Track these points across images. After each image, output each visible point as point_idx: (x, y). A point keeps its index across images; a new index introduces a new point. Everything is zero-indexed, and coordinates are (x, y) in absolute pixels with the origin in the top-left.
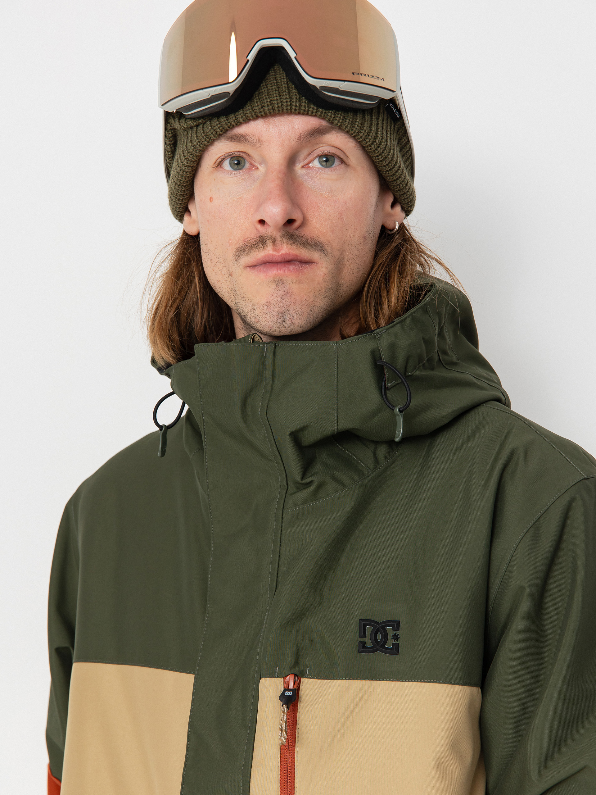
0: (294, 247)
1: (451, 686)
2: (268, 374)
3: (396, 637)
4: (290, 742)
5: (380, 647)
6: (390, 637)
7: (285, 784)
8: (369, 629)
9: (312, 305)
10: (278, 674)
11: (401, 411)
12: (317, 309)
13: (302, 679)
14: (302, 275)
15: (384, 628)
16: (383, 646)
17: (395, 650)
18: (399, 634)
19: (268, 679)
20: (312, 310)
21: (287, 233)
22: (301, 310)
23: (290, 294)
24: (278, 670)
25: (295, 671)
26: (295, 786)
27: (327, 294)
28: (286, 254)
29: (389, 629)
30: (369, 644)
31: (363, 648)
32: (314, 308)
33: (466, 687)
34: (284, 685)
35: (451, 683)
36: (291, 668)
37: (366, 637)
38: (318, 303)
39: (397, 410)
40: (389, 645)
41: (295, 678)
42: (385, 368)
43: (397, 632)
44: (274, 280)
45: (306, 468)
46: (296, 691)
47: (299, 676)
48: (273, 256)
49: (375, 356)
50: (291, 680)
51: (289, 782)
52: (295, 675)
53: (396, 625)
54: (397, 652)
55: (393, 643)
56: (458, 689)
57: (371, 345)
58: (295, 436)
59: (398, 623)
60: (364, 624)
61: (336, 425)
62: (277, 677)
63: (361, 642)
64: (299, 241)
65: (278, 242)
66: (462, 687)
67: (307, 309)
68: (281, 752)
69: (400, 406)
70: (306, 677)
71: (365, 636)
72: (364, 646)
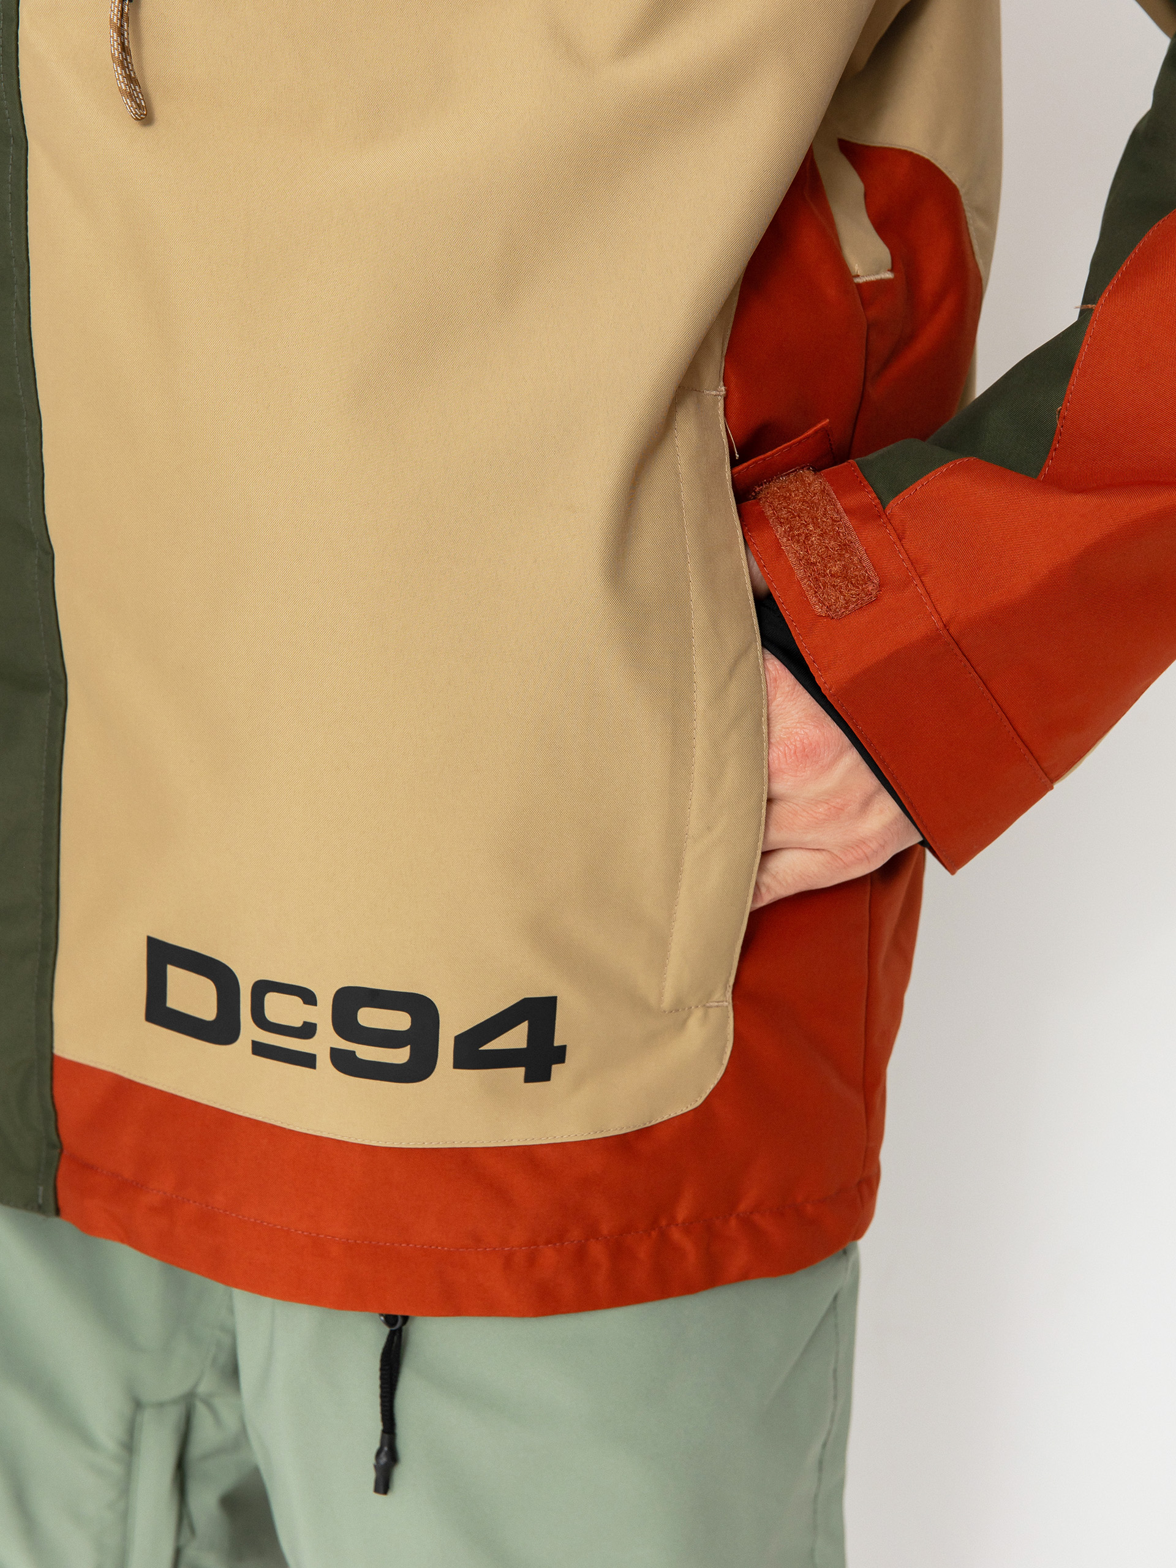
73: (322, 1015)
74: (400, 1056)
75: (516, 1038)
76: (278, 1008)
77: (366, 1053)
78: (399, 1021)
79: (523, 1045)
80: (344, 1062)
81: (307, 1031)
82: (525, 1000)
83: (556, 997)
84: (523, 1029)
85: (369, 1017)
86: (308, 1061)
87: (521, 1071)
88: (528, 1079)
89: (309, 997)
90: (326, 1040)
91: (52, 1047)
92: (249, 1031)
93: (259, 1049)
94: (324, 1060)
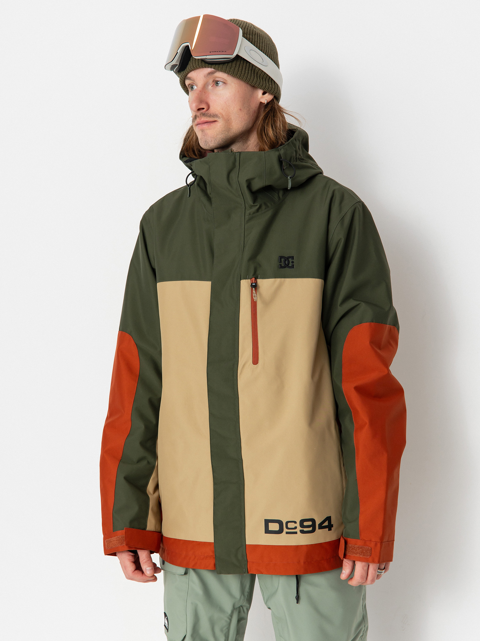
2: (237, 164)
3: (293, 262)
5: (287, 266)
6: (290, 262)
7: (253, 318)
8: (283, 260)
11: (290, 178)
17: (293, 267)
19: (245, 280)
26: (257, 318)
29: (290, 260)
30: (283, 265)
31: (281, 267)
33: (320, 279)
35: (314, 278)
36: (253, 275)
39: (289, 178)
40: (290, 265)
41: (255, 280)
42: (283, 161)
43: (293, 260)
45: (255, 201)
46: (256, 283)
47: (256, 278)
49: (279, 158)
50: (253, 279)
51: (255, 317)
52: (255, 278)
53: (293, 258)
54: (293, 268)
56: (317, 279)
57: (277, 153)
58: (249, 186)
59: (293, 257)
60: (281, 257)
61: (265, 183)
62: (248, 279)
63: (280, 264)
69: (290, 176)
70: (258, 279)
71: (281, 262)
73: (298, 525)
74: (310, 529)
75: (326, 524)
76: (291, 525)
77: (305, 529)
78: (310, 523)
79: (327, 524)
80: (302, 532)
81: (296, 528)
82: (327, 517)
83: (331, 516)
84: (327, 522)
85: (306, 524)
86: (296, 533)
87: (328, 529)
88: (329, 530)
89: (295, 522)
90: (299, 528)
91: (246, 543)
92: (285, 530)
93: (287, 533)
94: (299, 532)
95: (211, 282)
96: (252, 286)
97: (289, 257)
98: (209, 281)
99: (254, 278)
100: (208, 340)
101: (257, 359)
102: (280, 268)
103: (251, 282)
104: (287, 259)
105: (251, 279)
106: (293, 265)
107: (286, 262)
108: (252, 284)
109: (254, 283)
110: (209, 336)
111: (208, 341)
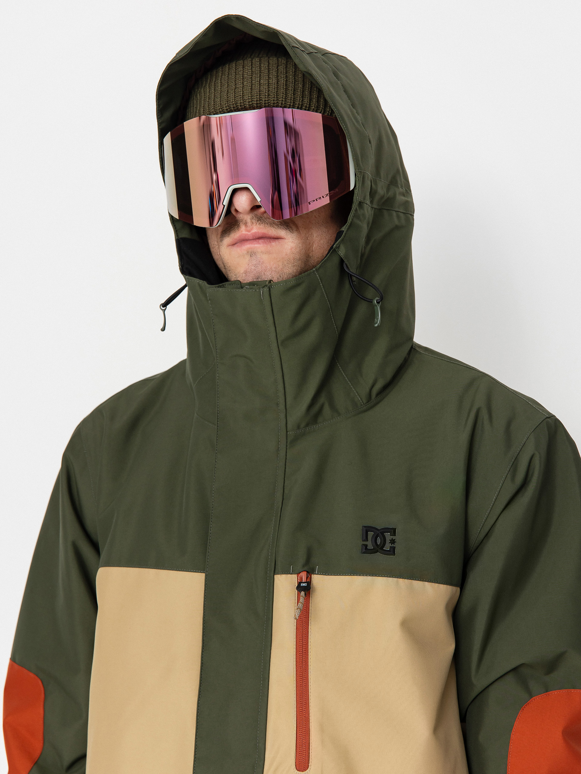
0: (262, 226)
1: (437, 584)
3: (393, 542)
4: (304, 628)
5: (379, 549)
6: (388, 541)
7: (300, 663)
8: (371, 534)
9: (281, 272)
10: (292, 571)
12: (286, 275)
13: (312, 575)
14: (270, 247)
15: (382, 533)
16: (382, 548)
17: (392, 551)
18: (395, 539)
19: (284, 575)
20: (281, 276)
21: (256, 215)
22: (271, 276)
23: (262, 263)
24: (292, 568)
25: (306, 568)
26: (309, 664)
27: (295, 263)
28: (255, 233)
29: (388, 535)
30: (370, 547)
31: (366, 550)
32: (283, 274)
34: (298, 580)
35: (437, 583)
36: (303, 566)
37: (367, 541)
38: (287, 270)
40: (387, 547)
41: (307, 575)
43: (394, 537)
44: (248, 252)
46: (309, 583)
47: (310, 572)
48: (246, 235)
50: (304, 575)
51: (304, 661)
52: (307, 572)
53: (393, 531)
54: (394, 554)
55: (390, 547)
56: (442, 586)
60: (367, 529)
62: (291, 574)
63: (364, 545)
64: (267, 222)
65: (249, 224)
66: (445, 586)
67: (276, 275)
68: (296, 636)
70: (315, 574)
71: (367, 539)
72: (366, 548)
95: (203, 575)
96: (299, 588)
97: (387, 530)
98: (201, 572)
99: (305, 573)
100: (198, 706)
101: (307, 759)
102: (364, 553)
103: (298, 581)
104: (380, 533)
105: (298, 574)
106: (394, 548)
107: (379, 541)
108: (299, 584)
109: (304, 583)
110: (199, 697)
111: (198, 709)
